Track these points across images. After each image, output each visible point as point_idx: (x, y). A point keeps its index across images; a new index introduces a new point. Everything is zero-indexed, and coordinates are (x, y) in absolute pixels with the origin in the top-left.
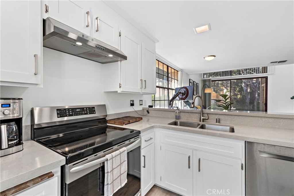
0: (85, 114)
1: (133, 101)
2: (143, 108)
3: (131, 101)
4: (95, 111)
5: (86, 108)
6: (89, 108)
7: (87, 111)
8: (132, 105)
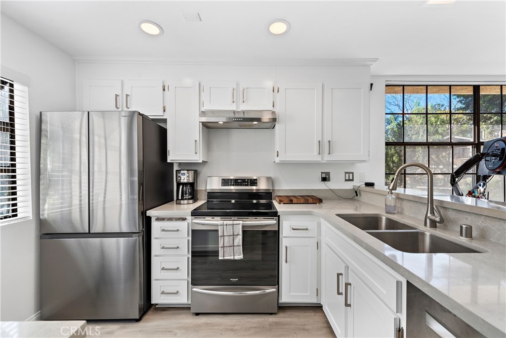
0: (246, 185)
1: (328, 174)
2: (354, 186)
3: (322, 173)
4: (257, 183)
5: (248, 180)
6: (251, 180)
7: (248, 183)
8: (324, 179)
